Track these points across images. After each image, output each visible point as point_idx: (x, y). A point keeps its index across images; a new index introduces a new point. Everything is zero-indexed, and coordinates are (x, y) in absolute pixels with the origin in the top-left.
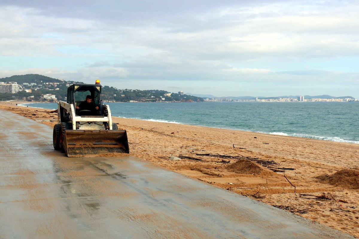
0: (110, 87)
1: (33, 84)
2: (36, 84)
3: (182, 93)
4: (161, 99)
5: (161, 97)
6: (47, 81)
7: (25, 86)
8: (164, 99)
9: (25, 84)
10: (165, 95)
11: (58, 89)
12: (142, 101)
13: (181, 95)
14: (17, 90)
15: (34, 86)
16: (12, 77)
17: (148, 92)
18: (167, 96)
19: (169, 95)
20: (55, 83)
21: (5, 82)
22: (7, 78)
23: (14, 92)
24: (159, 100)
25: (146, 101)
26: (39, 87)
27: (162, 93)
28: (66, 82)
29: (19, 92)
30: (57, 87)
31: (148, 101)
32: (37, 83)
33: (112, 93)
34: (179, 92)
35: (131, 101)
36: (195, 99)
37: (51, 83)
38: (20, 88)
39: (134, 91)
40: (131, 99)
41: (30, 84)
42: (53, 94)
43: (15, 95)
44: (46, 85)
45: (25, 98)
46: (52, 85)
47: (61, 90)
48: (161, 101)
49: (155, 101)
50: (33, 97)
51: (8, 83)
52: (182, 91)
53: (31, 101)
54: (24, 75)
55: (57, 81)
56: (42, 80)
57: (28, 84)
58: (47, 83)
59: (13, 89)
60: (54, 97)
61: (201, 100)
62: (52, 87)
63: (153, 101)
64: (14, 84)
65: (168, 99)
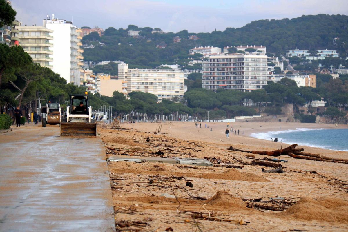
1: (324, 54)
2: (335, 55)
7: (294, 60)
9: (296, 53)
14: (264, 77)
15: (328, 62)
16: (248, 27)
21: (222, 47)
22: (230, 31)
23: (250, 86)
29: (270, 87)
32: (340, 50)
38: (277, 71)
41: (313, 52)
43: (254, 96)
45: (290, 109)
50: (320, 104)
51: (232, 51)
53: (310, 120)
54: (294, 20)
57: (305, 53)
59: (248, 73)
64: (254, 56)
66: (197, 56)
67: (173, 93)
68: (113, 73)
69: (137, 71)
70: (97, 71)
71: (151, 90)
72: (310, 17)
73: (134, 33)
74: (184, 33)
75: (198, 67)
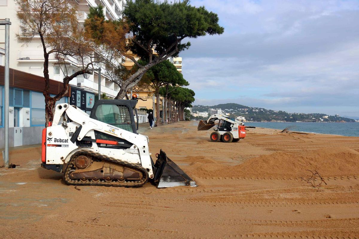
0: (283, 112)
1: (231, 110)
2: (233, 110)
3: (338, 116)
4: (320, 120)
5: (320, 119)
6: (240, 108)
7: (226, 111)
8: (322, 120)
10: (324, 117)
11: (247, 113)
12: (306, 121)
13: (337, 118)
15: (232, 111)
16: (218, 105)
17: (311, 115)
18: (325, 118)
19: (326, 117)
20: (246, 109)
21: (214, 109)
22: (215, 106)
24: (318, 121)
25: (308, 121)
26: (235, 111)
27: (322, 116)
28: (253, 109)
30: (247, 112)
31: (310, 121)
33: (284, 116)
34: (336, 115)
35: (297, 121)
36: (347, 120)
37: (243, 109)
38: (223, 112)
39: (300, 114)
40: (297, 120)
41: (229, 110)
42: (243, 116)
44: (240, 110)
46: (243, 110)
47: (249, 113)
48: (319, 122)
49: (315, 121)
52: (337, 115)
54: (226, 104)
55: (247, 107)
56: (238, 107)
58: (240, 109)
59: (218, 113)
60: (243, 118)
61: (353, 121)
62: (244, 112)
63: (314, 121)
64: (219, 110)
65: (325, 120)
66: (210, 110)
67: (206, 116)
68: (196, 113)
69: (199, 113)
70: (193, 112)
71: (202, 116)
72: (229, 104)
73: (199, 106)
74: (207, 106)
75: (210, 112)
